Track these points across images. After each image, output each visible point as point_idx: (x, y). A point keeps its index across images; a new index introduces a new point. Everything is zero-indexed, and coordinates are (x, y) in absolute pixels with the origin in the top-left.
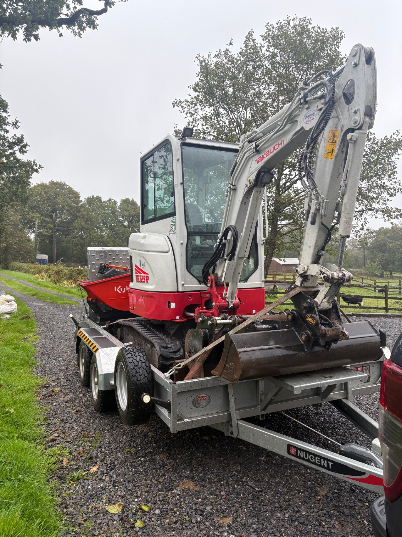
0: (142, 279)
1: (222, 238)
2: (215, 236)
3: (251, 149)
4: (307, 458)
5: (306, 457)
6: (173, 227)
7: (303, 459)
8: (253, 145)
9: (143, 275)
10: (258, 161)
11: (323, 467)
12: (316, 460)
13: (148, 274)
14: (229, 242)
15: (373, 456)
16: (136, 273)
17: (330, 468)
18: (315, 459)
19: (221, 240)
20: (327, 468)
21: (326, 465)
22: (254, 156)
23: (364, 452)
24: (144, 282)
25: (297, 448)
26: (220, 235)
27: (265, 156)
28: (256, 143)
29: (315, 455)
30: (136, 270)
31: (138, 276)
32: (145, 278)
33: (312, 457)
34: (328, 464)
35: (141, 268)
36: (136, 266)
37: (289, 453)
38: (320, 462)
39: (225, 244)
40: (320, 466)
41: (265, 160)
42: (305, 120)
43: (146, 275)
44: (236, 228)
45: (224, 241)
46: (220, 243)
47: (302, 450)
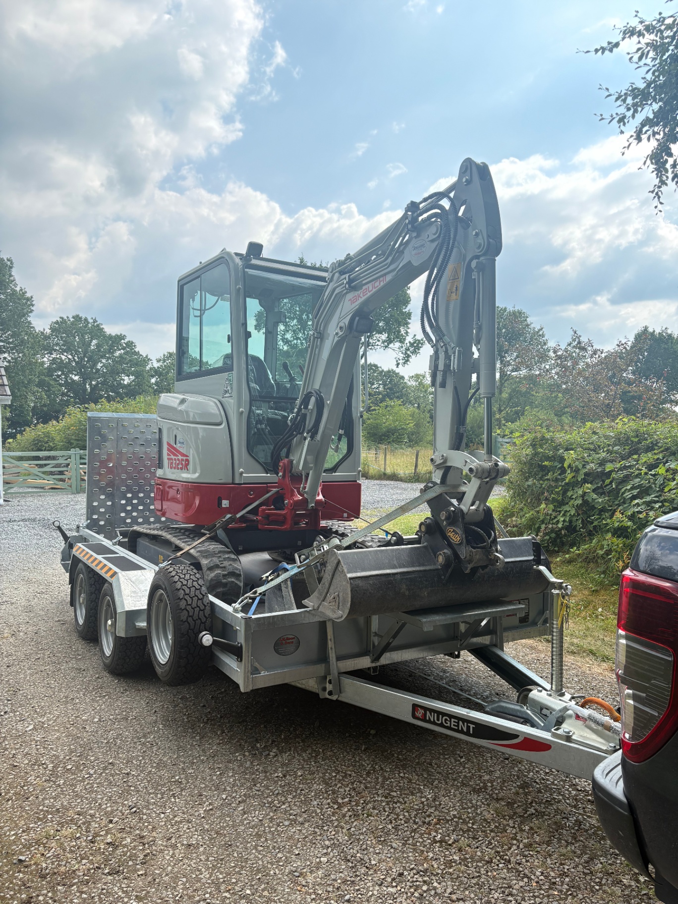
0: (178, 464)
1: (300, 406)
2: (290, 403)
3: (343, 283)
4: (440, 722)
5: (438, 720)
6: (229, 388)
7: (434, 723)
8: (345, 278)
9: (180, 457)
10: (352, 301)
11: (462, 732)
12: (453, 723)
13: (187, 456)
14: (311, 413)
15: (529, 714)
16: (168, 455)
17: (471, 732)
18: (450, 721)
19: (300, 409)
20: (467, 733)
21: (465, 730)
22: (347, 293)
23: (518, 710)
24: (181, 469)
25: (425, 709)
26: (298, 402)
27: (361, 295)
28: (349, 276)
29: (451, 716)
30: (168, 450)
31: (172, 459)
32: (184, 463)
33: (446, 720)
34: (468, 728)
35: (178, 446)
36: (169, 444)
37: (414, 716)
38: (458, 726)
39: (305, 416)
40: (457, 731)
41: (361, 300)
42: (414, 252)
43: (184, 458)
44: (320, 393)
45: (303, 411)
46: (298, 413)
47: (432, 711)
